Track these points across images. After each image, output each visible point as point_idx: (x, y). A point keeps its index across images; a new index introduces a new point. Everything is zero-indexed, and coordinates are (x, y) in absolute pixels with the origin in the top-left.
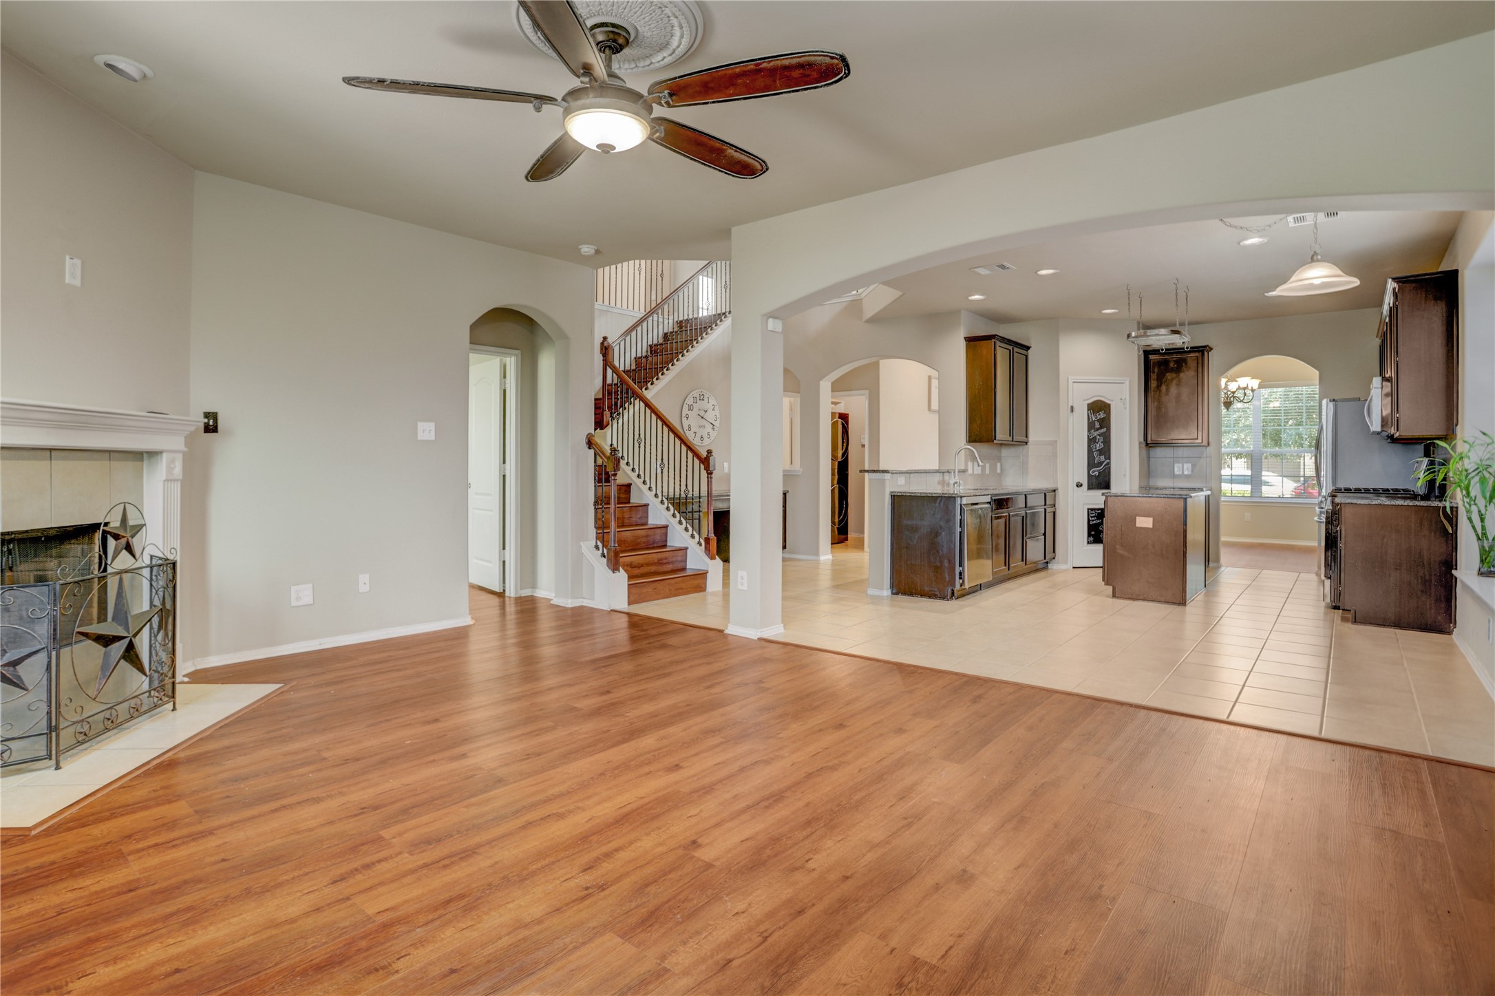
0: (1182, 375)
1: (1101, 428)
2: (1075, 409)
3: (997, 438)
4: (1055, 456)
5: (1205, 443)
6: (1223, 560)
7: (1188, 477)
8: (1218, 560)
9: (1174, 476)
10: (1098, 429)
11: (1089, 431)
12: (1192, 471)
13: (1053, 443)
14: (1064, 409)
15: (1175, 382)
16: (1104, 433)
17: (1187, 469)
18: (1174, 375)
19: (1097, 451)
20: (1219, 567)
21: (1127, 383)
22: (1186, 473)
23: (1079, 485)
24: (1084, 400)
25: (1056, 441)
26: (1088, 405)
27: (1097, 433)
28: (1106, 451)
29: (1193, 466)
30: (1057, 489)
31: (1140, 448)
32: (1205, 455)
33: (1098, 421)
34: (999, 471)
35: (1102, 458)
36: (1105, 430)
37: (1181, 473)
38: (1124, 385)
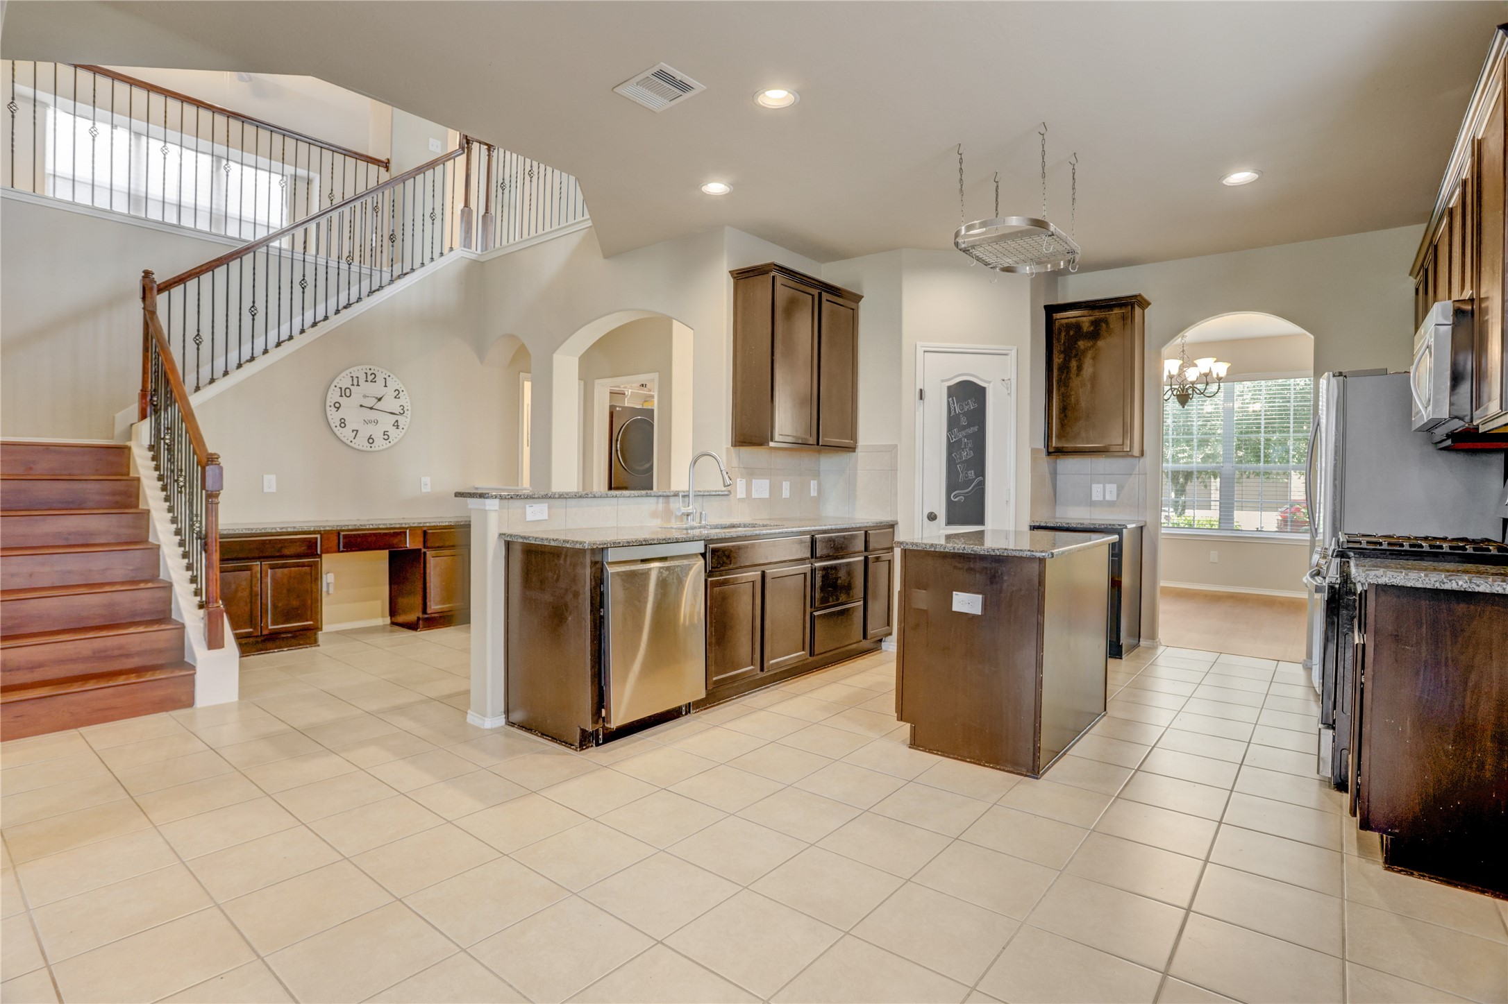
0: (1100, 343)
1: (969, 426)
2: (927, 395)
3: (777, 437)
4: (894, 469)
5: (1136, 452)
6: (1162, 633)
7: (1111, 504)
8: (1153, 636)
9: (1092, 504)
10: (964, 428)
11: (950, 429)
12: (1118, 495)
13: (892, 449)
14: (910, 396)
15: (1090, 354)
16: (975, 433)
17: (1111, 492)
18: (1090, 344)
19: (963, 462)
20: (1154, 648)
21: (1014, 353)
22: (1108, 498)
23: (932, 517)
24: (943, 381)
25: (896, 446)
26: (949, 388)
27: (963, 433)
28: (978, 463)
29: (1120, 489)
30: (897, 523)
31: (1034, 460)
32: (1136, 471)
33: (965, 414)
34: (814, 493)
35: (971, 474)
36: (976, 428)
37: (1101, 498)
38: (1009, 357)
